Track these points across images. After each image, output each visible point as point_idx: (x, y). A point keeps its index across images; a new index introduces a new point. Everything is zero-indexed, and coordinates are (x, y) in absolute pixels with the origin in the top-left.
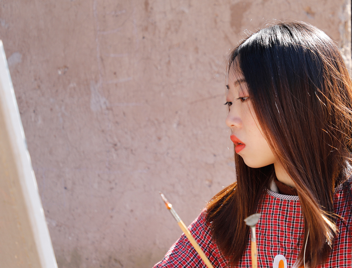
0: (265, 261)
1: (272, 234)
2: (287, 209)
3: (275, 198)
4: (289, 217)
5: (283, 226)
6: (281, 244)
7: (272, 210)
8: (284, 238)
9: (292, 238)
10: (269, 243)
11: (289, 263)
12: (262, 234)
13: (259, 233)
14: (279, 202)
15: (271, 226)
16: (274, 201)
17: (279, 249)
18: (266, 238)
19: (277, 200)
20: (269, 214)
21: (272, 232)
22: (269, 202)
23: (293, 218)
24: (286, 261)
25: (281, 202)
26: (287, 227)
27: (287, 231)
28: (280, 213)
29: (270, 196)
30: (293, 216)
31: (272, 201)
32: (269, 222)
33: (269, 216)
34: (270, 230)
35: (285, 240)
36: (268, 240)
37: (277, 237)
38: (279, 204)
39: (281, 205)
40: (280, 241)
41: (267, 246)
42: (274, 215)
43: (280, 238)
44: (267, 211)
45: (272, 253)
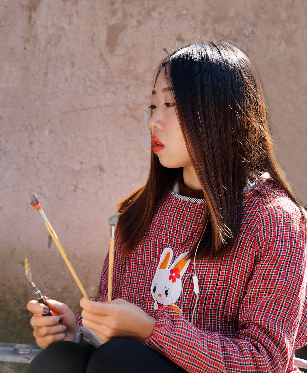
0: (154, 252)
1: (165, 228)
2: (184, 208)
3: (175, 198)
4: (183, 215)
5: (176, 223)
6: (171, 239)
7: (170, 208)
8: (175, 233)
9: (182, 234)
10: (161, 236)
11: (174, 256)
12: (157, 228)
13: (155, 226)
14: (177, 202)
15: (166, 221)
16: (174, 200)
17: (169, 242)
18: (159, 231)
19: (176, 200)
20: (167, 211)
21: (165, 227)
22: (169, 201)
23: (186, 217)
24: (173, 254)
25: (179, 202)
26: (180, 224)
27: (179, 228)
28: (176, 211)
29: (171, 196)
30: (187, 215)
31: (171, 201)
32: (165, 218)
33: (166, 213)
34: (164, 225)
35: (176, 236)
36: (160, 234)
37: (169, 232)
38: (177, 204)
39: (179, 204)
40: (171, 235)
41: (159, 238)
42: (170, 212)
43: (172, 233)
44: (166, 208)
45: (162, 246)
